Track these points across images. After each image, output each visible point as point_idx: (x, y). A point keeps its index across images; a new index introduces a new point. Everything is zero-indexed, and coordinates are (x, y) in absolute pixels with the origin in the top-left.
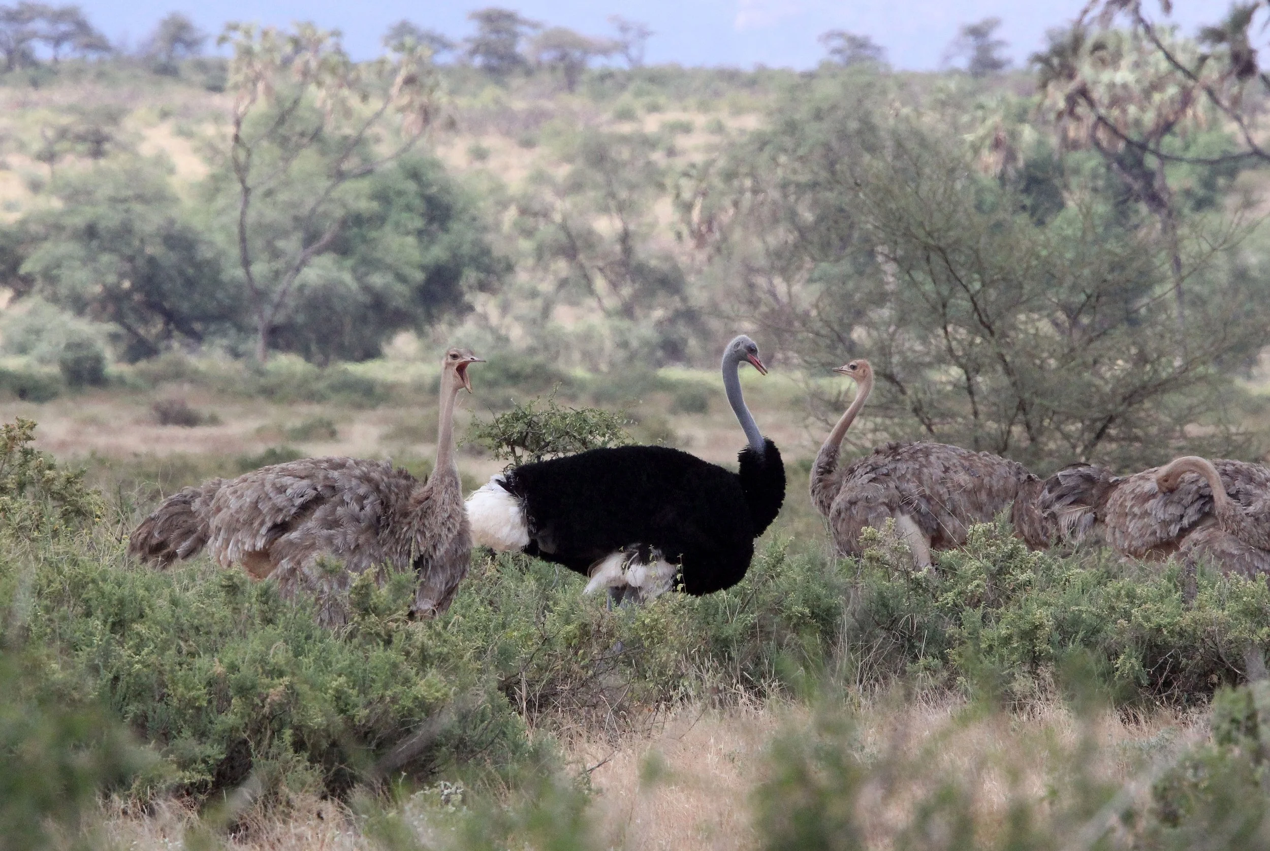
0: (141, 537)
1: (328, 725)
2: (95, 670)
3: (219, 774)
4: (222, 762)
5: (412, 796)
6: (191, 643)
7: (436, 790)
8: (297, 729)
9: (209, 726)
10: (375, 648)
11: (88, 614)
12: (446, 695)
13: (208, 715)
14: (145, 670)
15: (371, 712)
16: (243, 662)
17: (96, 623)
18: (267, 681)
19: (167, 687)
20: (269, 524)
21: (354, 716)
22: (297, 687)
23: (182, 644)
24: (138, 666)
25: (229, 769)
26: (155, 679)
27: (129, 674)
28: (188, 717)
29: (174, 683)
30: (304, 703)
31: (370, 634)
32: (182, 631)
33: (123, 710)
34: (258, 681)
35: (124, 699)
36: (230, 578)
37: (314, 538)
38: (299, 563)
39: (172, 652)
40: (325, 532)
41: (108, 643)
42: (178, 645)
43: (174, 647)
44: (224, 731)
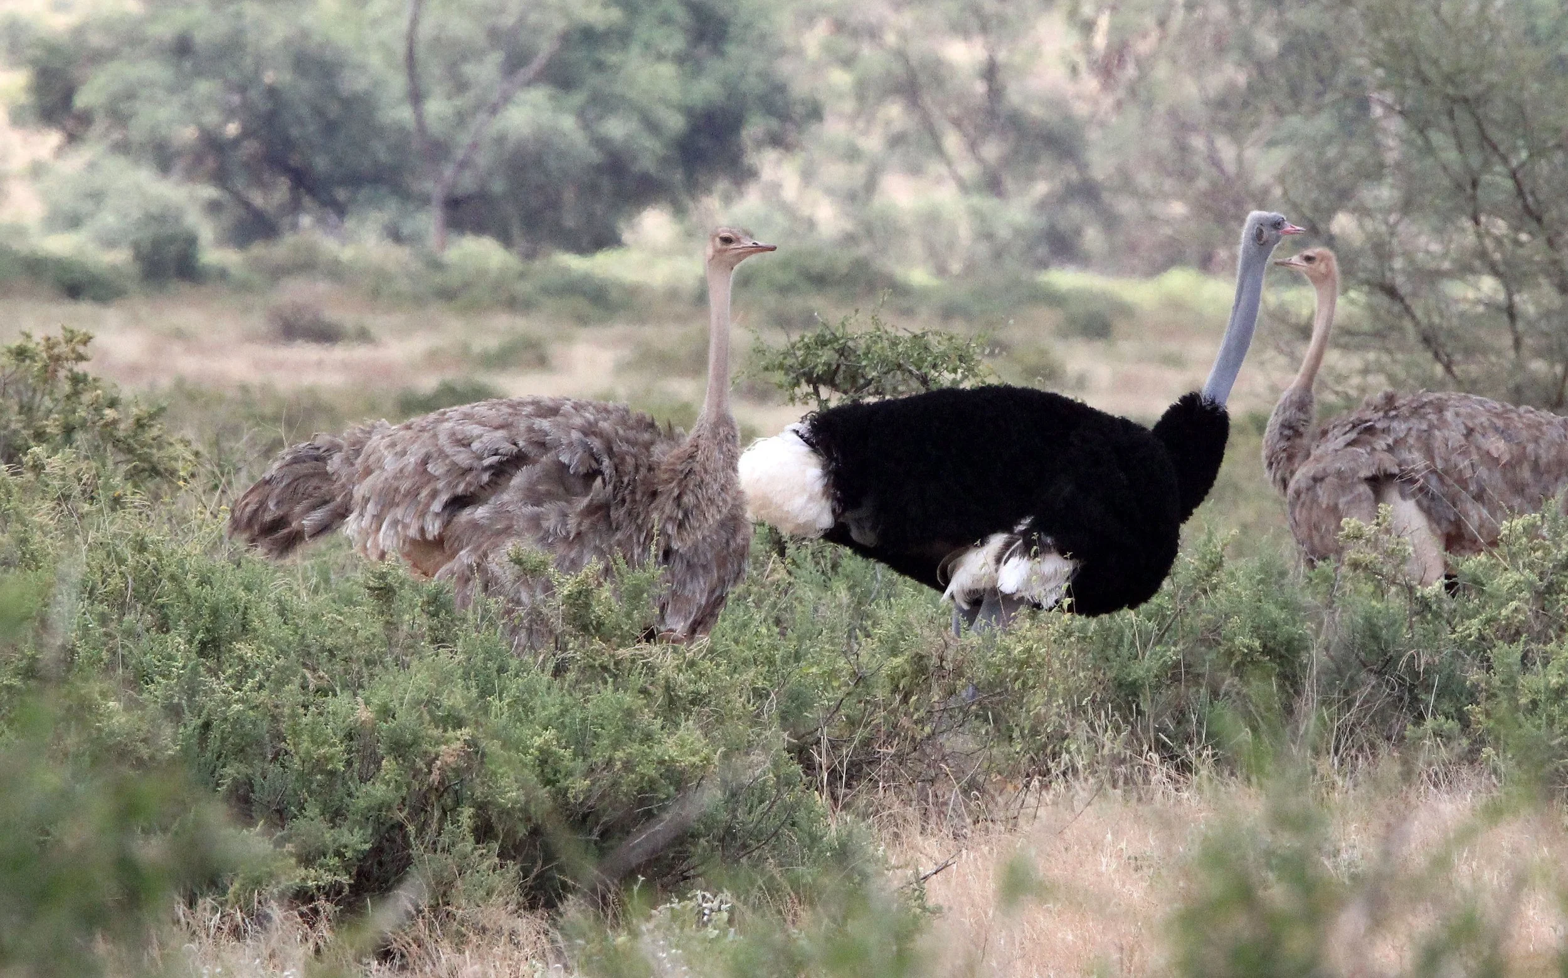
0: (248, 509)
1: (527, 802)
2: (174, 712)
3: (359, 874)
4: (366, 855)
5: (654, 912)
6: (322, 673)
7: (691, 904)
8: (481, 807)
9: (347, 800)
10: (601, 687)
11: (164, 626)
12: (707, 759)
13: (344, 784)
14: (251, 712)
15: (593, 783)
16: (402, 705)
17: (177, 641)
18: (437, 733)
19: (284, 740)
20: (444, 497)
21: (567, 789)
22: (483, 744)
23: (308, 675)
24: (238, 708)
25: (375, 866)
26: (265, 728)
27: (225, 720)
28: (314, 786)
29: (296, 734)
30: (492, 767)
31: (592, 667)
32: (309, 654)
33: (217, 775)
34: (424, 733)
35: (218, 758)
36: (382, 576)
37: (512, 518)
38: (485, 555)
39: (294, 687)
40: (529, 509)
41: (195, 671)
42: (304, 677)
43: (297, 681)
44: (369, 809)
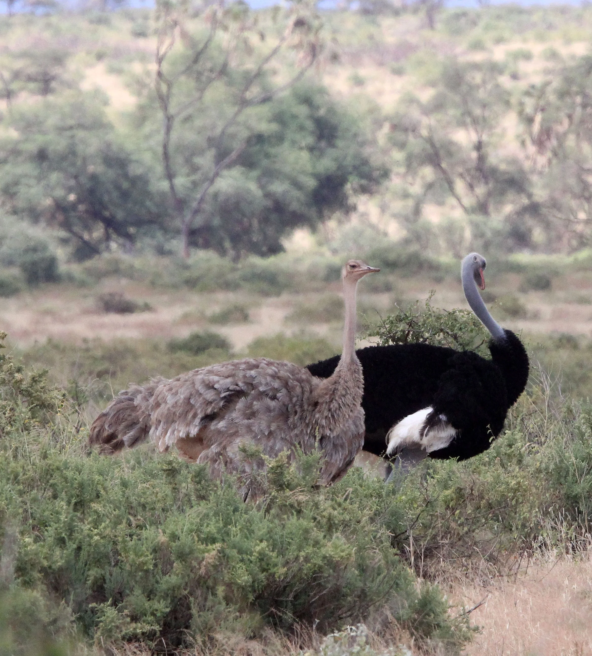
1: (253, 582)
2: (61, 542)
3: (165, 624)
4: (168, 615)
5: (325, 639)
6: (139, 517)
7: (344, 634)
8: (229, 585)
9: (156, 585)
10: (291, 517)
11: (55, 497)
12: (350, 554)
13: (154, 576)
14: (102, 541)
15: (288, 570)
16: (182, 532)
17: (62, 504)
18: (202, 547)
19: (120, 555)
20: (200, 416)
21: (275, 573)
22: (227, 551)
23: (132, 518)
24: (96, 538)
25: (173, 620)
26: (110, 549)
27: (90, 545)
28: (138, 578)
29: (126, 551)
30: (233, 564)
31: (285, 506)
32: (132, 508)
33: (85, 575)
34: (195, 548)
35: (86, 565)
36: (170, 463)
37: (237, 427)
38: (225, 448)
39: (123, 526)
40: (246, 421)
41: (72, 520)
42: (128, 519)
43: (124, 521)
44: (168, 590)
